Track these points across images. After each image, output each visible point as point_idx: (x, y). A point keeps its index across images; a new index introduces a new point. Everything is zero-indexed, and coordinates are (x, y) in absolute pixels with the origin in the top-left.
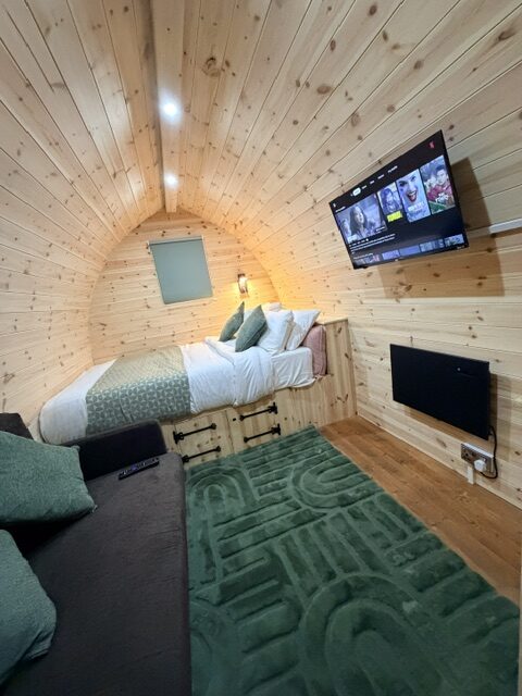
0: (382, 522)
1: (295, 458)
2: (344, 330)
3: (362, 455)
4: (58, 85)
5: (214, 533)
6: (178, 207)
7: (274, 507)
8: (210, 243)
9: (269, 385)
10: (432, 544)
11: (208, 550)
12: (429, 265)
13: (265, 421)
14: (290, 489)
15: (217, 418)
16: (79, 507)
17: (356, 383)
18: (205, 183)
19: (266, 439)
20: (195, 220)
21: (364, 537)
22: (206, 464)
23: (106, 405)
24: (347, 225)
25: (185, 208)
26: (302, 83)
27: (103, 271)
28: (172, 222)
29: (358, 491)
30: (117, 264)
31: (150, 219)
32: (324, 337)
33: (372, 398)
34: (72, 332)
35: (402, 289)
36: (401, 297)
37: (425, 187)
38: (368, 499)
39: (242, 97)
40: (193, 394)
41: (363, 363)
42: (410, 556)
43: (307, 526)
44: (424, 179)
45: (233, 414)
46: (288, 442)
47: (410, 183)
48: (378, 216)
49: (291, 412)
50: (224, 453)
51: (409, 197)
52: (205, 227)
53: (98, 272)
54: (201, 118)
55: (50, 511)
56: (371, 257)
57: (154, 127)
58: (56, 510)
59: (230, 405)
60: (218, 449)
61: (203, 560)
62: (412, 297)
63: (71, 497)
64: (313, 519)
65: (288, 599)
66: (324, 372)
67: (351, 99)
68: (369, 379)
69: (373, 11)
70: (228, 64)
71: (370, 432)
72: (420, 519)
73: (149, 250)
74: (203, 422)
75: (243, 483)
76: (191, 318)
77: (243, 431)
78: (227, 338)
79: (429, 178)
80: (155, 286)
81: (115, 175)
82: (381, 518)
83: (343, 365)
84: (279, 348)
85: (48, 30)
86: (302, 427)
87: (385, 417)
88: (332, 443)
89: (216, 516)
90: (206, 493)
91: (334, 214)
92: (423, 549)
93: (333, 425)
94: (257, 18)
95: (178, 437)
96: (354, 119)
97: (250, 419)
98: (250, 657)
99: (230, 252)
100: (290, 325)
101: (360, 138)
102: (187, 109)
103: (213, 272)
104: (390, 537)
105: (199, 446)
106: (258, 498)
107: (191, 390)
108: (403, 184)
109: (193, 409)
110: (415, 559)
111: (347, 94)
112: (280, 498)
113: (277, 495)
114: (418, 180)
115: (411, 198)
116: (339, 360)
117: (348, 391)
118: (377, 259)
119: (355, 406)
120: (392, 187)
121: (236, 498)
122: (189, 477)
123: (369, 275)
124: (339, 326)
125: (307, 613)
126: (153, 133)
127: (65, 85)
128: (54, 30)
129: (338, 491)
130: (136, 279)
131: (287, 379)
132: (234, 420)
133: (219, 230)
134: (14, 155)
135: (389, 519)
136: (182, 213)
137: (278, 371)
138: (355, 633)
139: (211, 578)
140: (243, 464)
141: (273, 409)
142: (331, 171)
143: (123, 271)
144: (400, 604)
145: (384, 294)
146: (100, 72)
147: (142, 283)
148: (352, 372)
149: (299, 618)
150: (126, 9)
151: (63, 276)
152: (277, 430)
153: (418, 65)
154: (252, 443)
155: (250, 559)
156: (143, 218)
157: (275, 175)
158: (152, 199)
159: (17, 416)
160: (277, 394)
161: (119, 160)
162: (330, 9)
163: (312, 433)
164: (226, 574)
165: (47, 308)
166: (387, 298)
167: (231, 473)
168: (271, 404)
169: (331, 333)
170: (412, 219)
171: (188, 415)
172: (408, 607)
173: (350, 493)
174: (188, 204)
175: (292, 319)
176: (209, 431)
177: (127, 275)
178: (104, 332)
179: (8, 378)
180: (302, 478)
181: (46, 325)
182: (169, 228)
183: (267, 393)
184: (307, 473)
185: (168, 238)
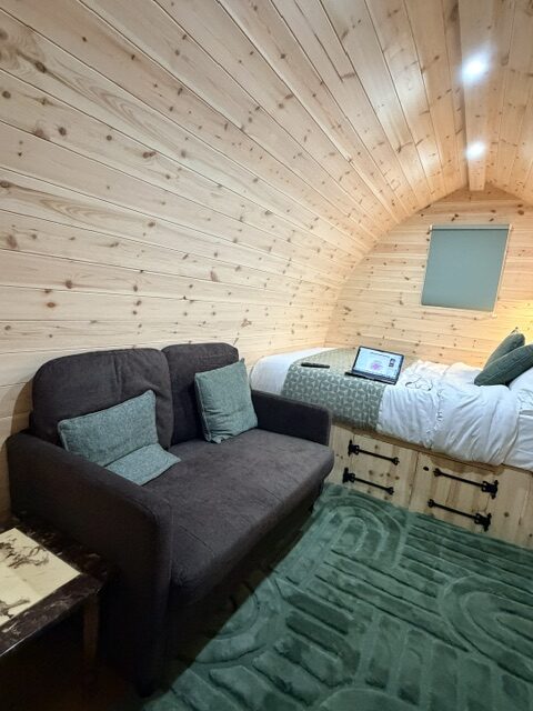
1: (483, 567)
4: (348, 76)
5: (327, 554)
6: (487, 183)
13: (468, 498)
14: (444, 590)
15: (405, 455)
18: (528, 151)
20: (510, 202)
22: (370, 498)
25: (498, 184)
27: (369, 253)
28: (473, 204)
30: (387, 248)
31: (446, 198)
34: (315, 307)
43: (428, 636)
45: (427, 460)
46: (489, 546)
50: (398, 500)
52: (521, 213)
53: (364, 254)
60: (390, 491)
73: (429, 236)
75: (393, 544)
76: (449, 332)
77: (432, 490)
80: (419, 281)
81: (400, 150)
85: (345, 34)
89: (340, 543)
90: (349, 519)
95: (353, 449)
97: (449, 480)
103: (508, 276)
105: (371, 472)
109: (379, 427)
112: (421, 585)
113: (421, 583)
125: (352, 690)
126: (455, 98)
127: (355, 74)
128: (352, 32)
129: (514, 648)
130: (401, 267)
132: (426, 469)
136: (493, 192)
139: (296, 581)
140: (409, 526)
141: (491, 489)
143: (389, 256)
146: (392, 52)
147: (408, 274)
149: (341, 684)
151: (323, 250)
152: (485, 521)
154: (439, 514)
156: (434, 197)
158: (450, 174)
160: (507, 471)
161: (407, 133)
164: (308, 589)
165: (297, 276)
168: (490, 479)
171: (371, 431)
174: (503, 179)
176: (389, 463)
177: (392, 261)
178: (346, 317)
179: (246, 323)
180: (472, 594)
181: (292, 292)
182: (464, 210)
183: (487, 461)
184: (485, 595)
185: (459, 223)
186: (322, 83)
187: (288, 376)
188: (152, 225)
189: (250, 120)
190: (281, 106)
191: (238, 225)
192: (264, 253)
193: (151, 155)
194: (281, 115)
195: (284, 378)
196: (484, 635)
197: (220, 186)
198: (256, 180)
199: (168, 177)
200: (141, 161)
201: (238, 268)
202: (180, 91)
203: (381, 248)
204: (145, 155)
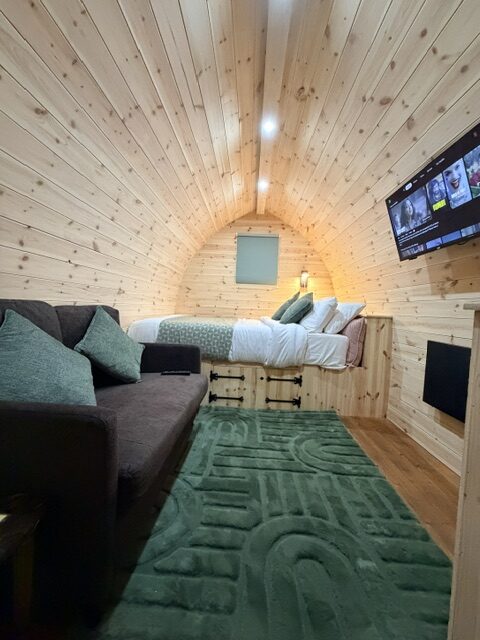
0: (370, 499)
1: (305, 427)
2: (386, 328)
3: (375, 447)
4: (199, 107)
5: (215, 449)
6: (266, 211)
7: (271, 452)
8: (285, 241)
9: (299, 357)
10: (418, 534)
11: (205, 458)
12: (477, 258)
13: (288, 390)
14: (291, 446)
15: (248, 372)
16: (131, 375)
17: (391, 384)
18: (289, 189)
19: (286, 407)
20: (278, 222)
21: (344, 501)
22: (229, 409)
23: (171, 332)
24: (398, 219)
25: (272, 212)
26: (367, 98)
27: (200, 250)
28: (259, 222)
29: (356, 468)
30: (212, 247)
31: (243, 217)
32: (364, 329)
33: (405, 400)
34: (167, 286)
35: (448, 285)
36: (446, 293)
37: (467, 173)
38: (363, 478)
39: (322, 114)
40: (234, 344)
41: (401, 363)
42: (386, 531)
43: (294, 474)
44: (466, 166)
45: (262, 373)
46: (304, 415)
47: (454, 171)
48: (425, 206)
49: (315, 391)
50: (246, 405)
51: (453, 185)
52: (284, 229)
53: (197, 251)
54: (290, 134)
55: (114, 366)
56: (416, 248)
57: (257, 142)
58: (117, 368)
59: (261, 364)
60: (241, 399)
61: (199, 461)
62: (457, 292)
63: (129, 366)
64: (302, 472)
65: (252, 509)
66: (358, 362)
67: (407, 106)
68: (404, 380)
69: (424, 34)
70: (313, 90)
71: (393, 433)
72: (412, 511)
73: (236, 240)
74: (236, 371)
75: (252, 429)
76: (254, 299)
77: (267, 392)
78: (277, 318)
79: (472, 164)
80: (233, 268)
81: (223, 175)
82: (372, 495)
83: (380, 361)
84: (317, 328)
85: (201, 72)
86: (324, 410)
87: (414, 423)
88: (348, 430)
89: (221, 439)
90: (221, 424)
91: (389, 209)
92: (405, 533)
93: (356, 418)
94: (336, 54)
95: (214, 377)
96: (410, 123)
97: (275, 382)
98: (205, 528)
99: (300, 251)
100: (332, 312)
101: (415, 139)
102: (282, 128)
103: (282, 264)
104: (373, 511)
105: (227, 390)
106: (260, 441)
107: (233, 340)
108: (449, 173)
109: (230, 356)
110: (391, 537)
111: (403, 103)
113: (277, 446)
114: (462, 168)
115: (454, 186)
116: (376, 355)
117: (380, 389)
118: (421, 248)
119: (385, 409)
120: (439, 178)
121: (243, 436)
122: (212, 412)
123: (418, 271)
124: (382, 322)
125: (264, 524)
126: (255, 147)
127: (202, 107)
128: (204, 73)
129: (336, 462)
130: (222, 260)
131: (317, 356)
132: (262, 378)
133: (294, 232)
134: (164, 147)
135: (380, 500)
136: (268, 215)
137: (310, 347)
138: (301, 557)
139: (199, 472)
140: (258, 418)
141: (299, 381)
142: (390, 172)
143: (213, 252)
144: (356, 557)
145: (430, 291)
146: (226, 100)
147: (225, 264)
148: (387, 372)
149: (256, 525)
150: (249, 59)
151: (173, 242)
152: (297, 402)
153: (464, 69)
155: (234, 474)
156: (237, 216)
157: (343, 180)
158: (247, 201)
159: (117, 312)
160: (305, 368)
161: (228, 164)
162: (390, 38)
163: (331, 416)
164: (211, 475)
165: (156, 259)
166: (433, 294)
167: (244, 419)
168: (297, 376)
169: (373, 326)
170: (454, 206)
171: (225, 361)
172: (362, 563)
173: (348, 468)
174: (274, 208)
175: (336, 305)
176: (238, 380)
177: (216, 256)
178: (188, 294)
179: (120, 292)
180: (305, 443)
181: (153, 271)
182: (255, 225)
183: (296, 364)
184: (312, 440)
185: (253, 233)
186: (182, 105)
187: (160, 331)
188: (40, 183)
189: (130, 115)
190: (154, 113)
191: (116, 206)
192: (134, 235)
193: (43, 113)
194: (153, 120)
195: (157, 333)
196: (320, 461)
197: (103, 165)
198: (130, 170)
199: (58, 141)
200: (34, 115)
201: (114, 244)
202: (75, 62)
203: (207, 246)
204: (37, 111)
